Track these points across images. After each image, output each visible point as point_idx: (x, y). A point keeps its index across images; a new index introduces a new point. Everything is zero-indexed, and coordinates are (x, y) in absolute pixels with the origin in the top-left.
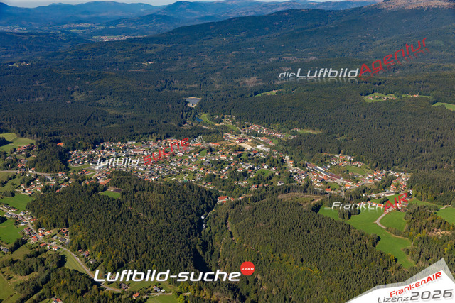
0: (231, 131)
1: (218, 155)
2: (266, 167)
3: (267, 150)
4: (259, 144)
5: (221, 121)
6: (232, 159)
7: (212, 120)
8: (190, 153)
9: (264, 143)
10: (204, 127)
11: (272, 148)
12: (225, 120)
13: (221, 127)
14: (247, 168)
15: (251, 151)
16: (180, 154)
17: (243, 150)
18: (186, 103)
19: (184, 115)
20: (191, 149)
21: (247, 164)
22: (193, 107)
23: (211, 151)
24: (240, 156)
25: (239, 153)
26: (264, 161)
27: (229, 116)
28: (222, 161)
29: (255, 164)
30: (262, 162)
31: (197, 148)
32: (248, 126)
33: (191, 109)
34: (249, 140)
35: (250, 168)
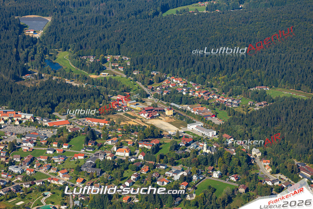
0: (126, 92)
1: (110, 147)
2: (215, 175)
3: (211, 134)
4: (190, 122)
5: (103, 69)
6: (141, 157)
7: (82, 65)
8: (49, 143)
9: (201, 118)
10: (68, 81)
11: (220, 130)
12: (109, 66)
13: (104, 83)
14: (177, 177)
15: (178, 137)
16: (26, 146)
17: (161, 136)
18: (22, 28)
19: (22, 55)
20: (50, 133)
21: (174, 169)
22: (37, 36)
23: (94, 138)
24: (157, 149)
25: (155, 142)
26: (209, 161)
27: (117, 57)
28: (121, 161)
29: (193, 169)
30: (206, 164)
31: (61, 131)
32: (160, 80)
33: (34, 41)
34: (169, 113)
35: (184, 179)
